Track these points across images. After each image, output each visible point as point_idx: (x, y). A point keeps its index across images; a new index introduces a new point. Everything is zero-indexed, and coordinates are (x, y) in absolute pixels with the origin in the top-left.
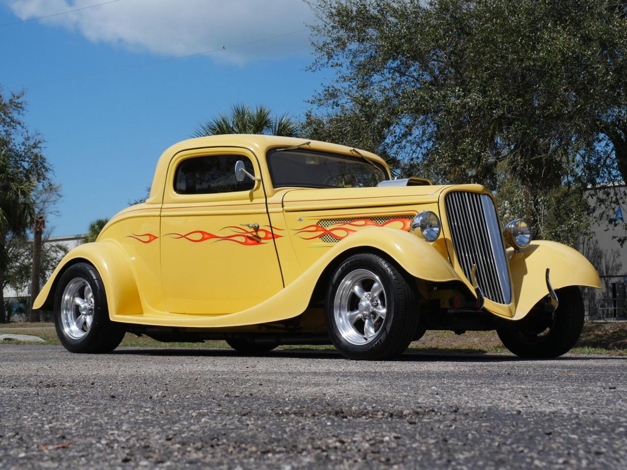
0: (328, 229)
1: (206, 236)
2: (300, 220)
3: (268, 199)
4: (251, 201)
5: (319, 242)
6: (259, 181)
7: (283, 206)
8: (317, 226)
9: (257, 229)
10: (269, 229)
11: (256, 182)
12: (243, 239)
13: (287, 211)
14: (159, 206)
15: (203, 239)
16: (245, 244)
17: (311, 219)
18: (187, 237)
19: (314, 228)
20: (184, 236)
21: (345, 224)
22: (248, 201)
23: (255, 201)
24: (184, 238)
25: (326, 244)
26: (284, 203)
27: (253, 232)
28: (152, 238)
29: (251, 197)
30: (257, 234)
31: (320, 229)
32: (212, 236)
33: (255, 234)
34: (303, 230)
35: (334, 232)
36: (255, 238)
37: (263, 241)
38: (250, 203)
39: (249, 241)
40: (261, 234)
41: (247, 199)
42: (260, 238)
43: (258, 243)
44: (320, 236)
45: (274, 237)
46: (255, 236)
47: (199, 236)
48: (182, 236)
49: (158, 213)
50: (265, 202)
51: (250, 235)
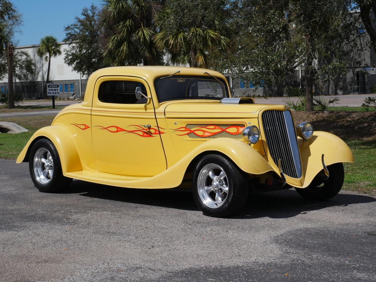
0: (192, 130)
1: (119, 130)
2: (175, 124)
3: (156, 110)
4: (146, 111)
5: (187, 138)
6: (150, 99)
7: (165, 115)
8: (185, 128)
9: (150, 128)
10: (157, 128)
11: (148, 100)
12: (141, 133)
13: (167, 118)
14: (90, 108)
15: (117, 131)
16: (143, 136)
17: (182, 124)
19: (184, 129)
20: (106, 128)
21: (202, 127)
22: (144, 111)
23: (148, 111)
24: (106, 130)
25: (191, 139)
26: (166, 113)
27: (147, 129)
28: (87, 127)
29: (146, 109)
30: (150, 130)
31: (187, 130)
32: (123, 130)
33: (148, 130)
34: (177, 130)
35: (196, 132)
37: (153, 135)
38: (146, 112)
39: (145, 135)
40: (152, 131)
41: (143, 109)
42: (151, 133)
43: (151, 136)
44: (188, 134)
45: (160, 133)
46: (148, 132)
47: (115, 129)
48: (105, 128)
49: (90, 113)
50: (154, 112)
51: (145, 131)
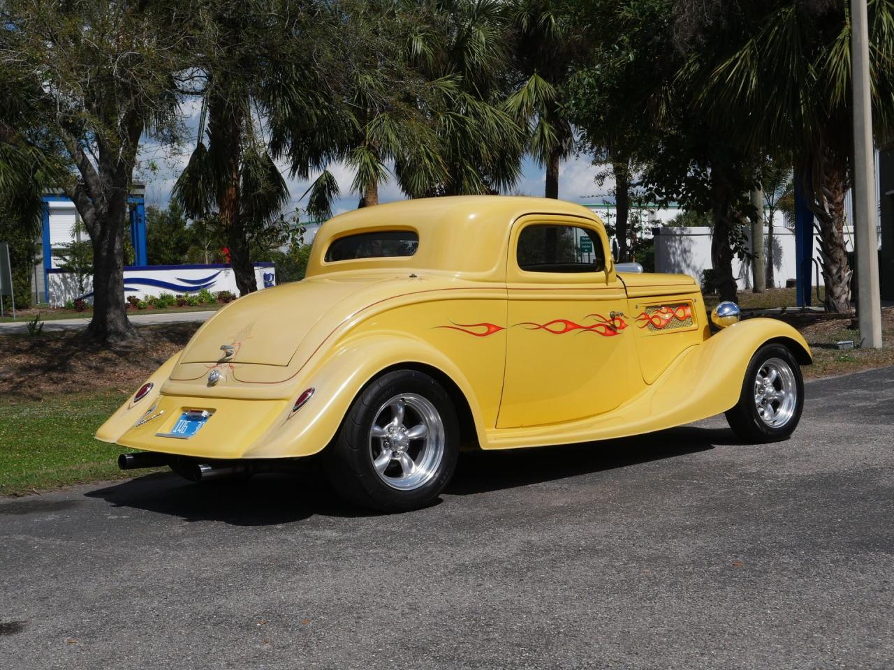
0: (650, 316)
1: (570, 326)
2: (637, 307)
4: (607, 285)
5: (647, 331)
7: (626, 292)
8: (645, 313)
9: (613, 317)
12: (603, 330)
13: (629, 297)
15: (566, 330)
16: (604, 334)
17: (641, 306)
18: (547, 327)
20: (544, 327)
22: (605, 285)
23: (611, 285)
24: (542, 329)
26: (627, 288)
27: (611, 320)
28: (493, 329)
29: (607, 281)
30: (614, 323)
32: (577, 327)
33: (612, 323)
34: (638, 318)
35: (653, 320)
36: (612, 327)
37: (618, 331)
38: (607, 287)
39: (608, 332)
40: (617, 324)
42: (616, 327)
43: (615, 333)
44: (647, 325)
45: (625, 326)
46: (612, 325)
47: (561, 327)
48: (541, 327)
51: (609, 324)
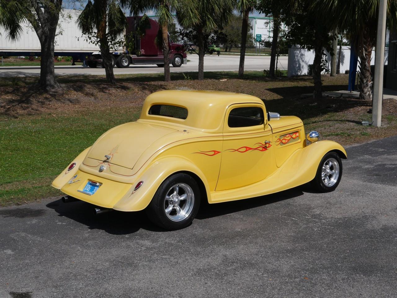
1: (248, 149)
2: (276, 137)
5: (280, 146)
7: (272, 131)
13: (273, 134)
15: (246, 151)
16: (262, 151)
18: (239, 150)
19: (279, 140)
23: (266, 130)
24: (237, 151)
28: (216, 152)
29: (264, 128)
32: (251, 149)
34: (276, 141)
37: (268, 148)
39: (263, 149)
42: (266, 147)
43: (266, 149)
47: (244, 149)
48: (236, 150)
51: (264, 146)
